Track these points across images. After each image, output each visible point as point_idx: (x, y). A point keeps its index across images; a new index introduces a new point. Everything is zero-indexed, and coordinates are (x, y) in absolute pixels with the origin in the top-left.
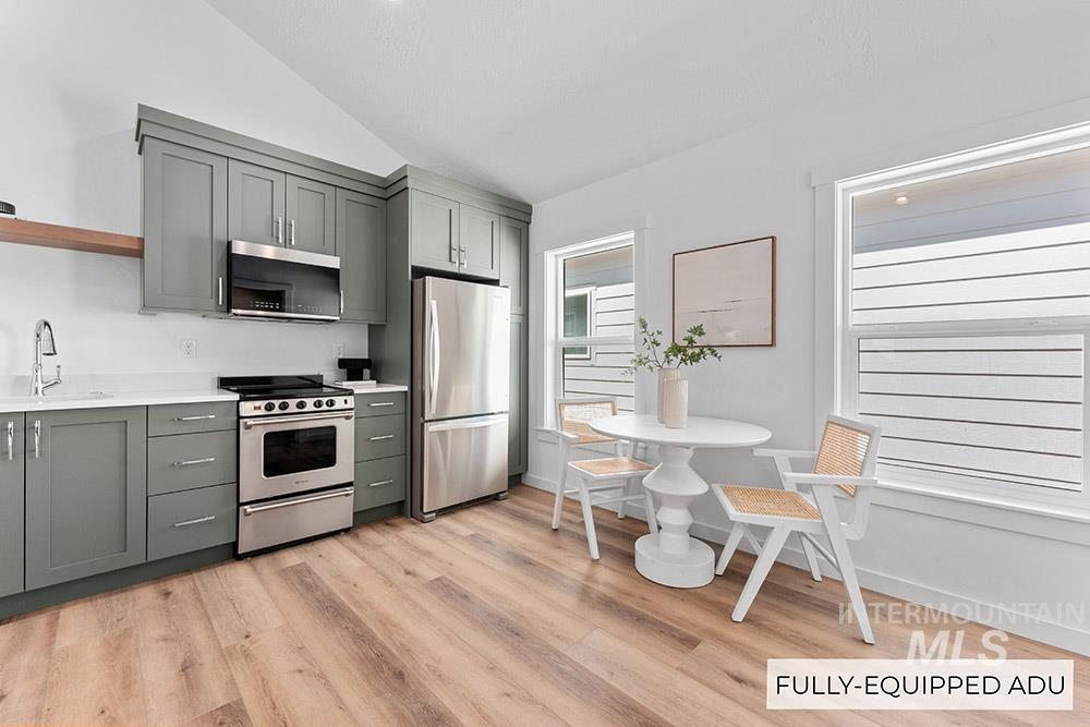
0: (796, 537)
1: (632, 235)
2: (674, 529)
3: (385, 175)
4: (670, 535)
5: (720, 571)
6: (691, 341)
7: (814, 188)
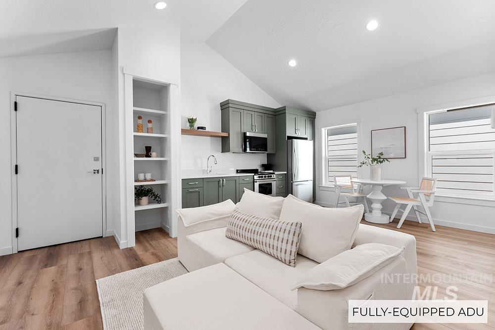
0: (413, 210)
1: (356, 124)
2: (377, 209)
3: (275, 108)
4: (376, 211)
5: (391, 221)
6: (380, 157)
7: (418, 113)
